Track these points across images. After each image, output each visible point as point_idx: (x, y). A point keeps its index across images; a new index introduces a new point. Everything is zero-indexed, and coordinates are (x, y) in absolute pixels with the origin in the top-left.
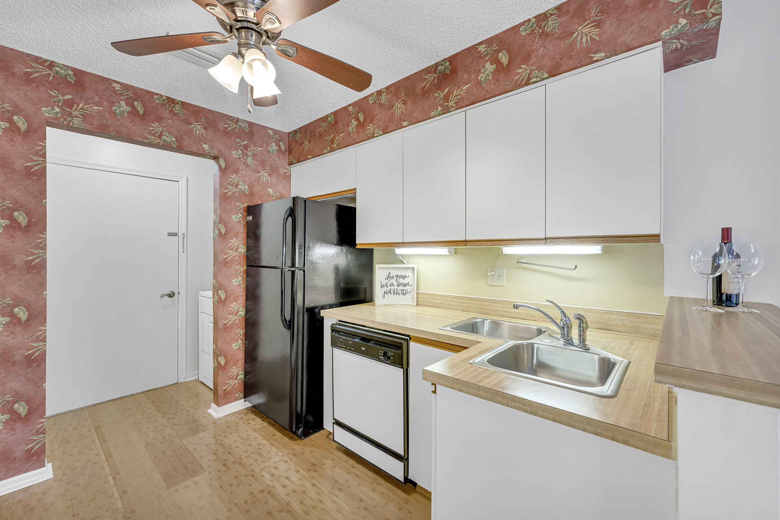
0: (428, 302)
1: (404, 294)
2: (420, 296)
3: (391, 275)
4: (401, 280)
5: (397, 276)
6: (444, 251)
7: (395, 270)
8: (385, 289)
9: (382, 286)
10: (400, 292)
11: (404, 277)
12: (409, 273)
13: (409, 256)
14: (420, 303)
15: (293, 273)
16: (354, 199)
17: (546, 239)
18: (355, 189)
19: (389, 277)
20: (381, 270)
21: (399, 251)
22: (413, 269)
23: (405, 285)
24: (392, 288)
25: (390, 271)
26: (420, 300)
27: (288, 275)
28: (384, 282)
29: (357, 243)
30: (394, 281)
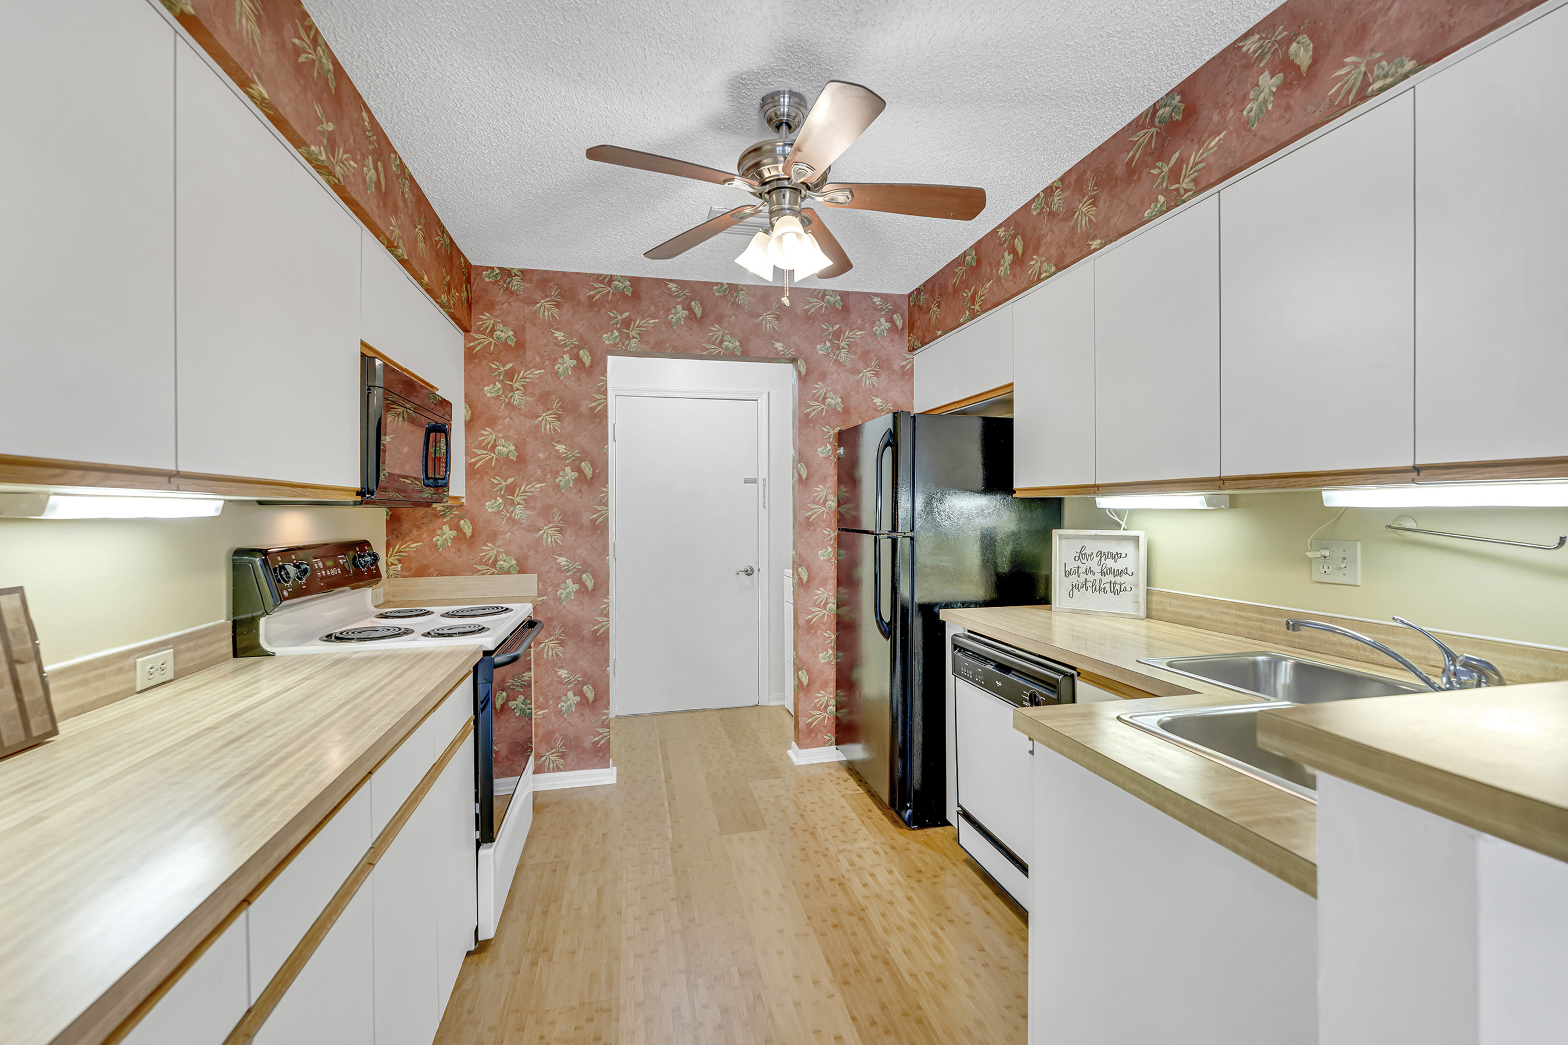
0: (1171, 612)
1: (1116, 592)
2: (1154, 598)
3: (1088, 552)
4: (1110, 563)
5: (1100, 554)
6: (1196, 500)
7: (1096, 540)
8: (1074, 579)
9: (1068, 574)
10: (1107, 586)
11: (1117, 556)
12: (1127, 548)
13: (1132, 512)
14: (1154, 613)
15: (894, 542)
16: (1009, 403)
17: (1417, 469)
18: (1012, 384)
19: (1081, 555)
20: (1064, 542)
21: (1104, 502)
22: (1136, 539)
23: (1120, 573)
24: (1090, 577)
25: (1086, 543)
26: (1154, 606)
27: (886, 545)
28: (1072, 565)
29: (1015, 487)
30: (1093, 564)
